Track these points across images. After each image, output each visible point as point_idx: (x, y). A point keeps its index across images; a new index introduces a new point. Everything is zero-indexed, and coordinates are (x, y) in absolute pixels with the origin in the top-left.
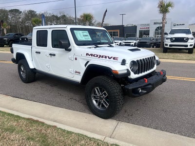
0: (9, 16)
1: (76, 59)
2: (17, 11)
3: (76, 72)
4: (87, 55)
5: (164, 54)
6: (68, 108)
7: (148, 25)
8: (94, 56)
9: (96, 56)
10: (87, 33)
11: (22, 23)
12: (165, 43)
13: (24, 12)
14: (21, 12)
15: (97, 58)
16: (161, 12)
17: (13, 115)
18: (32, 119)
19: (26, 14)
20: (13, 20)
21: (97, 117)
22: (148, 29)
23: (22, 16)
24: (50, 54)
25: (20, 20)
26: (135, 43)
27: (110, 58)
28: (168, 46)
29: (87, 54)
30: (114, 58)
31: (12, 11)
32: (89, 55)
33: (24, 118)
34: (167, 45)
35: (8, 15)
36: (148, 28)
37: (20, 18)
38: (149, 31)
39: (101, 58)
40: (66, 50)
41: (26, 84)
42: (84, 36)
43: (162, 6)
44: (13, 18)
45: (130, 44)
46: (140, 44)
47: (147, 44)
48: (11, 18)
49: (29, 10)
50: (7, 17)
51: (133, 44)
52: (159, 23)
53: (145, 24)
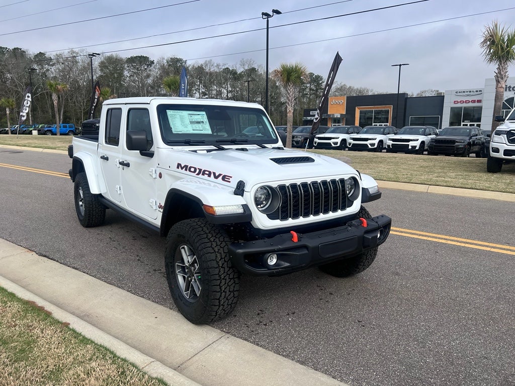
0: (126, 73)
1: (160, 176)
2: (142, 60)
3: (160, 207)
4: (178, 168)
5: (485, 176)
6: (135, 290)
7: (480, 92)
8: (190, 170)
9: (192, 170)
10: (202, 116)
11: (152, 88)
12: (493, 145)
13: (158, 62)
14: (153, 62)
16: (491, 60)
17: (6, 291)
18: (33, 303)
19: (163, 67)
20: (134, 81)
22: (476, 104)
23: (155, 72)
24: (122, 163)
25: (150, 81)
26: (423, 143)
27: (216, 177)
28: (501, 155)
29: (179, 165)
30: (224, 178)
31: (132, 60)
32: (182, 168)
33: (20, 300)
34: (496, 150)
35: (122, 69)
36: (479, 101)
37: (148, 76)
38: (480, 108)
39: (201, 176)
40: (142, 154)
41: (85, 229)
42: (192, 122)
43: (493, 43)
44: (133, 76)
45: (409, 145)
46: (435, 146)
47: (454, 147)
48: (129, 75)
49: (171, 58)
50: (121, 75)
51: (416, 146)
52: (511, 89)
53: (470, 92)
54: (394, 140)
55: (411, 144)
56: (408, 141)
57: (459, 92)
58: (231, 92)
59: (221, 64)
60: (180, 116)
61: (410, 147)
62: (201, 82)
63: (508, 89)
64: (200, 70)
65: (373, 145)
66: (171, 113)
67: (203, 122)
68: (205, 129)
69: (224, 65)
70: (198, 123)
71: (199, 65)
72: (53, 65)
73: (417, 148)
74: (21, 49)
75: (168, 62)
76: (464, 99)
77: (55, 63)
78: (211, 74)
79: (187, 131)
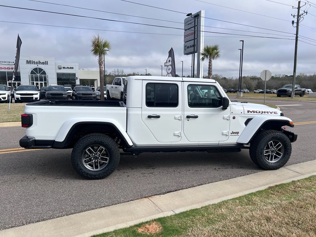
1: (234, 118)
3: (233, 133)
8: (256, 112)
9: (258, 112)
15: (260, 114)
21: (266, 171)
27: (271, 113)
29: (248, 112)
32: (251, 112)
39: (263, 114)
45: (33, 97)
46: (51, 97)
47: (63, 97)
51: (37, 98)
52: (35, 63)
53: (9, 62)
54: (21, 94)
55: (34, 96)
56: (32, 94)
57: (2, 62)
61: (34, 99)
63: (33, 63)
65: (5, 98)
73: (38, 99)
76: (7, 67)
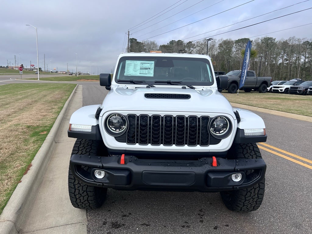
2: (245, 41)
10: (151, 64)
13: (255, 41)
14: (252, 42)
20: (238, 54)
31: (238, 41)
35: (232, 47)
42: (141, 69)
44: (238, 51)
48: (235, 51)
49: (264, 38)
50: (230, 50)
58: (308, 58)
59: (301, 39)
60: (135, 64)
62: (285, 53)
64: (285, 44)
66: (129, 62)
67: (150, 68)
68: (149, 73)
69: (304, 39)
70: (146, 69)
71: (285, 41)
72: (195, 48)
74: (181, 41)
75: (262, 40)
77: (196, 47)
78: (293, 46)
79: (135, 74)
